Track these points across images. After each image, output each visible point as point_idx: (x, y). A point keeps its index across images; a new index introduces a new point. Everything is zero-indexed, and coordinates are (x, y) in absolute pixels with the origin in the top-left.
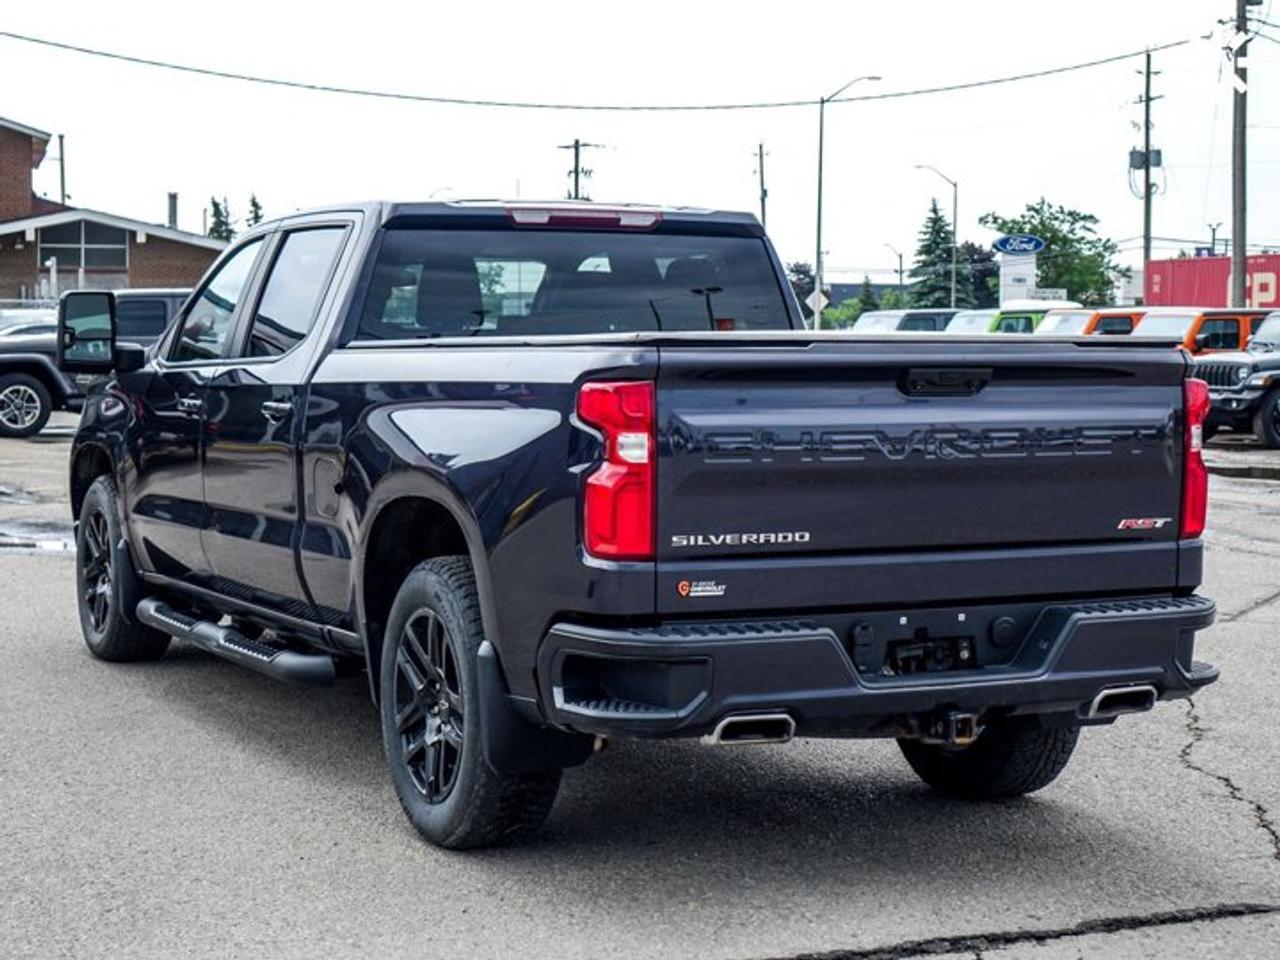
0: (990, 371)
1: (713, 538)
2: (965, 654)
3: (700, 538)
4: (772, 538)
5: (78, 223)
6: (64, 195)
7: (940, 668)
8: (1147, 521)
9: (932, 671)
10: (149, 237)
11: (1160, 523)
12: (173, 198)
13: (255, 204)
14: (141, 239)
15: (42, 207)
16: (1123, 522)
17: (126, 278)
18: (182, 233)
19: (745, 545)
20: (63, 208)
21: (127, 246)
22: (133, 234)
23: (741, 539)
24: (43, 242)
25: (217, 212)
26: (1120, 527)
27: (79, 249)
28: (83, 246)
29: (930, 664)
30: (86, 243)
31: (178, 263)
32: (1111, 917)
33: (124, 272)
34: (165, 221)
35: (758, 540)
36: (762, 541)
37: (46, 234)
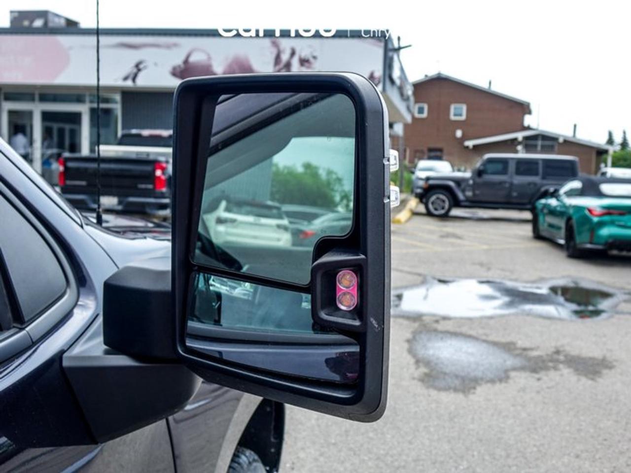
5: (538, 136)
10: (564, 140)
13: (624, 132)
14: (561, 141)
15: (526, 128)
18: (578, 139)
21: (556, 144)
22: (558, 139)
24: (525, 141)
25: (610, 134)
27: (537, 144)
30: (541, 141)
34: (571, 135)
37: (526, 138)
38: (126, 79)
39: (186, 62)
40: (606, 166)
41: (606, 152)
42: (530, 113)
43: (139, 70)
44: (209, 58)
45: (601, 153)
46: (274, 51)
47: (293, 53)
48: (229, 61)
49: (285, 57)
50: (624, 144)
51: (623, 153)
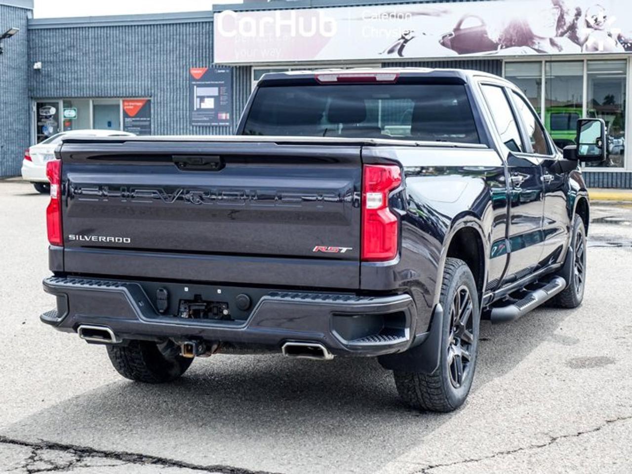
0: (218, 157)
1: (86, 237)
2: (225, 312)
3: (81, 237)
4: (113, 239)
7: (216, 318)
8: (333, 248)
9: (211, 319)
11: (344, 250)
16: (316, 247)
19: (100, 242)
23: (98, 239)
26: (314, 250)
29: (210, 314)
32: (236, 467)
35: (106, 239)
36: (108, 240)
39: (457, 29)
43: (406, 41)
44: (483, 24)
46: (557, 13)
47: (578, 14)
48: (506, 26)
49: (569, 19)
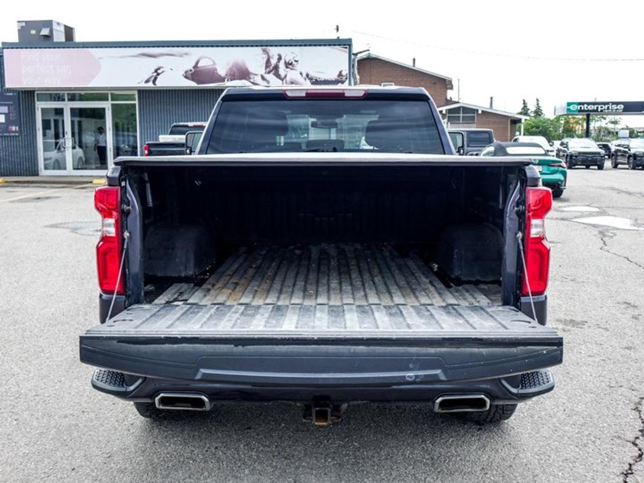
5: (459, 108)
6: (459, 99)
10: (483, 111)
12: (492, 98)
13: (537, 100)
14: (480, 112)
15: (449, 102)
17: (475, 125)
18: (495, 110)
20: (458, 102)
21: (475, 115)
22: (477, 110)
24: (449, 113)
25: (524, 103)
27: (459, 116)
28: (461, 115)
30: (463, 113)
31: (493, 120)
33: (474, 123)
34: (488, 106)
37: (450, 111)
38: (147, 81)
39: (196, 67)
40: (520, 135)
41: (519, 121)
42: (452, 88)
43: (158, 74)
44: (214, 64)
45: (515, 122)
46: (265, 57)
47: (280, 58)
49: (274, 61)
50: (538, 112)
51: (536, 121)
